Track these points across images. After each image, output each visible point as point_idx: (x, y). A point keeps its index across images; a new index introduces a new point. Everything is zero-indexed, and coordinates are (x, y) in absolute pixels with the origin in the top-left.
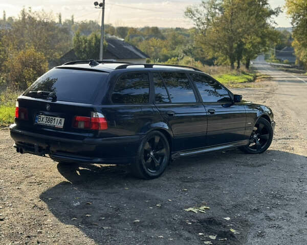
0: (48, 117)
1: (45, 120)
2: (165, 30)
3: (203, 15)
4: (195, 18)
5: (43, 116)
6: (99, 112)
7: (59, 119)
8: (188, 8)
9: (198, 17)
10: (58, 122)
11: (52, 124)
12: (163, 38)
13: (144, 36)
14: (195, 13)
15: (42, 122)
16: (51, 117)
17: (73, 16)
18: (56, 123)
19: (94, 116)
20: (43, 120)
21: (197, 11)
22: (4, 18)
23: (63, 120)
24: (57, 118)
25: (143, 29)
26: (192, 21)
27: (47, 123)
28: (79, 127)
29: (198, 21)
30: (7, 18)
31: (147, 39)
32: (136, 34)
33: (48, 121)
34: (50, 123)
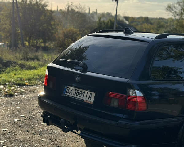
0: (77, 89)
1: (73, 92)
2: (152, 19)
3: (178, 9)
4: (173, 12)
5: (72, 88)
6: (137, 90)
7: (89, 93)
8: (168, 5)
9: (175, 11)
10: (88, 97)
11: (81, 98)
12: (151, 24)
13: (139, 22)
14: (173, 8)
15: (70, 95)
16: (80, 90)
17: (96, 10)
18: (85, 97)
19: (131, 94)
20: (71, 92)
21: (174, 7)
22: (57, 10)
23: (93, 95)
24: (86, 92)
25: (139, 18)
26: (171, 13)
27: (75, 96)
28: (112, 105)
29: (174, 13)
30: (59, 10)
31: (141, 24)
32: (135, 20)
33: (77, 93)
34: (78, 97)
